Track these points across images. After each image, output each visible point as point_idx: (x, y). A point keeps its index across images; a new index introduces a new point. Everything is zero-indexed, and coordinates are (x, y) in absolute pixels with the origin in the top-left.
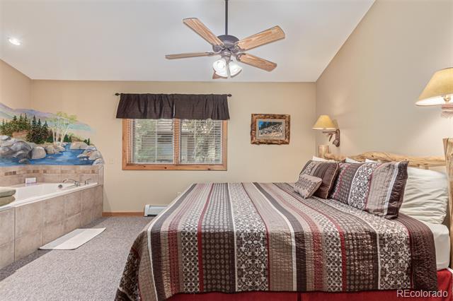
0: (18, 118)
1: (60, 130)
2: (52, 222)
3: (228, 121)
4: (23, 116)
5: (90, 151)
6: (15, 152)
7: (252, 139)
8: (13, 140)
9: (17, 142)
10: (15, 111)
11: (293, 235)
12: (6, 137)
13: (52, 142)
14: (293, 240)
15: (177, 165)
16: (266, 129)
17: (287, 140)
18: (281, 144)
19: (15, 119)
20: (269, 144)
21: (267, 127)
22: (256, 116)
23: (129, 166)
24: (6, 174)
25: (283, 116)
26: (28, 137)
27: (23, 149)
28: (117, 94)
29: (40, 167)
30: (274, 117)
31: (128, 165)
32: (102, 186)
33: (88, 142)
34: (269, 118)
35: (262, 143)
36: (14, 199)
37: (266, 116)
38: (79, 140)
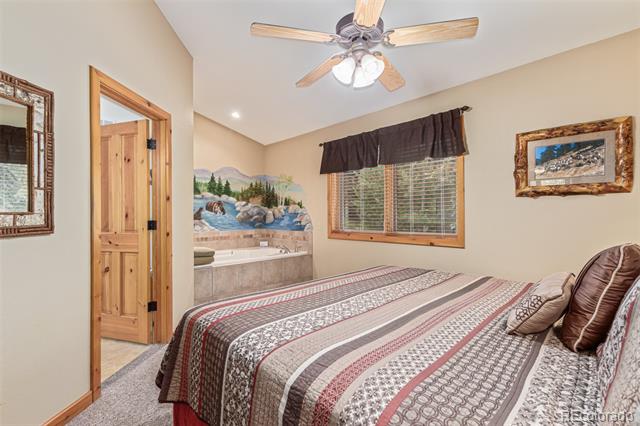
0: (254, 184)
1: (281, 193)
2: (248, 287)
3: (466, 157)
4: (258, 182)
5: (302, 215)
6: (251, 217)
7: (518, 187)
8: (250, 205)
9: (253, 206)
10: (251, 178)
11: (287, 389)
12: (244, 203)
13: (277, 206)
14: (284, 400)
15: (388, 235)
16: (555, 161)
17: (621, 183)
18: (599, 193)
19: (251, 185)
20: (565, 194)
21: (558, 156)
22: (526, 137)
23: (335, 233)
24: (245, 237)
25: (603, 123)
26: (263, 201)
27: (258, 214)
28: (321, 145)
29: (271, 232)
30: (578, 130)
31: (333, 232)
32: (311, 256)
33: (300, 205)
34: (562, 134)
35: (544, 193)
36: (213, 260)
37: (551, 133)
38: (294, 203)
